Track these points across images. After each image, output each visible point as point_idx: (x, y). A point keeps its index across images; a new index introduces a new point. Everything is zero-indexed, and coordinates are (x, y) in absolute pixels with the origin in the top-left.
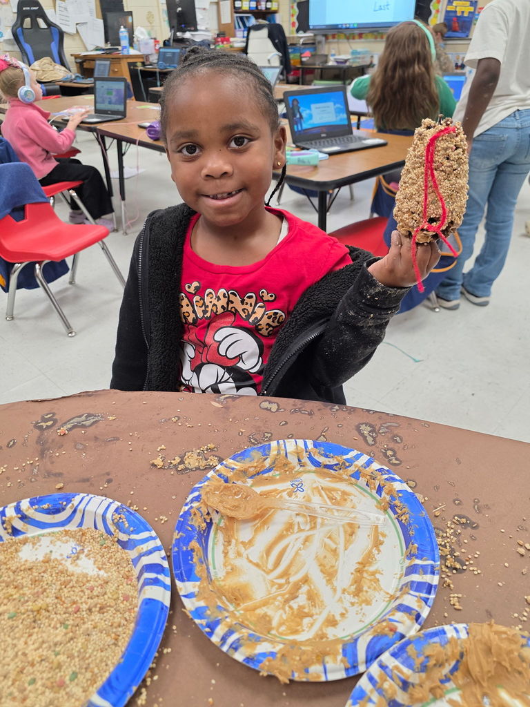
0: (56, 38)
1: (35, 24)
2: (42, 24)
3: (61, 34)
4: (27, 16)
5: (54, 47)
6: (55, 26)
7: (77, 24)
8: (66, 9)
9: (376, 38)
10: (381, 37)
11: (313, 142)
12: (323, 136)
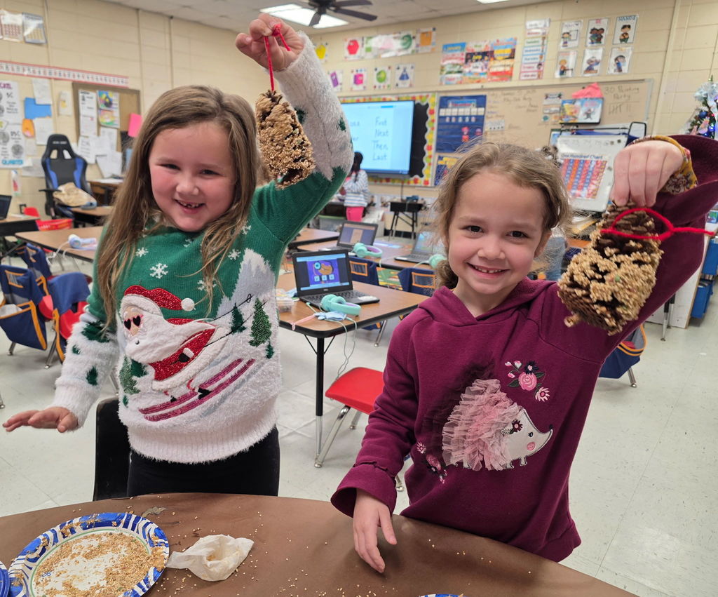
0: (80, 167)
1: (60, 155)
2: (67, 155)
3: (85, 164)
4: (55, 149)
5: (77, 175)
6: (79, 157)
7: (97, 156)
8: (88, 144)
9: (376, 181)
10: (381, 181)
11: (315, 296)
12: (325, 290)
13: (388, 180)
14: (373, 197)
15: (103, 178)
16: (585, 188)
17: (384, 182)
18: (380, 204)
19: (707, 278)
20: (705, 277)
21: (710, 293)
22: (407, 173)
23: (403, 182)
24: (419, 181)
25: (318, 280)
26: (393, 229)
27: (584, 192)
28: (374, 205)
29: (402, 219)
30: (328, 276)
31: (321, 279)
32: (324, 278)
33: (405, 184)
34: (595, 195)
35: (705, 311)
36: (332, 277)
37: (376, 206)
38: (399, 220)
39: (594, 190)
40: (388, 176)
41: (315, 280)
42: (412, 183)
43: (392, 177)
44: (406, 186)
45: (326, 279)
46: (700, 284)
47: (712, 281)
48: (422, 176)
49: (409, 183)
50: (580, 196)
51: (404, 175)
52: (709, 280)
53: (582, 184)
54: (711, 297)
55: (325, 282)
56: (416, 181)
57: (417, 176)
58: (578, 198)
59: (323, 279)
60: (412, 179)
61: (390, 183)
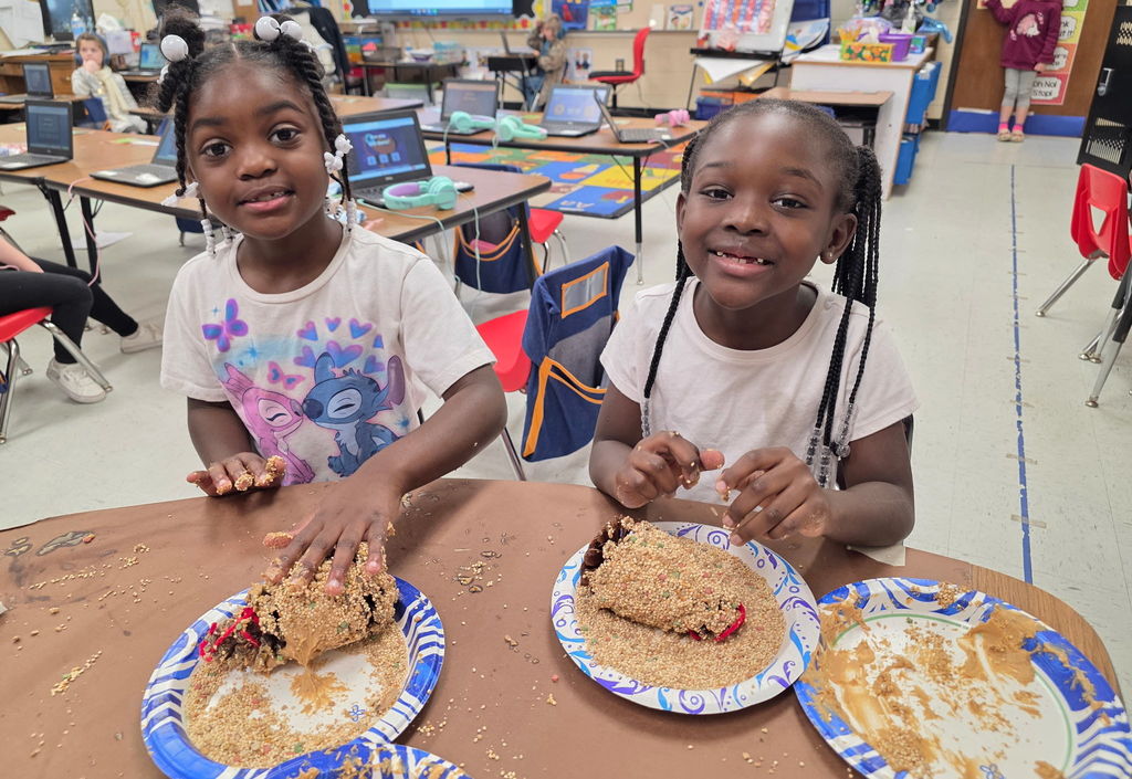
9: (465, 27)
10: (474, 27)
11: (372, 190)
12: (388, 179)
13: (483, 24)
14: (464, 52)
15: (13, 48)
16: (755, 18)
17: (479, 28)
18: (477, 63)
19: (911, 131)
20: (909, 128)
21: (916, 150)
22: (509, 12)
23: (506, 27)
24: (529, 24)
25: (375, 162)
26: (500, 99)
27: (754, 24)
28: (468, 64)
29: (510, 84)
30: (389, 155)
31: (378, 160)
32: (384, 158)
33: (511, 29)
34: (769, 27)
35: (910, 176)
36: (396, 157)
37: (471, 66)
38: (506, 86)
39: (767, 21)
40: (482, 18)
41: (370, 164)
42: (520, 28)
43: (489, 19)
44: (511, 33)
45: (387, 161)
46: (903, 139)
47: (917, 135)
48: (532, 15)
49: (514, 27)
50: (749, 29)
51: (507, 14)
52: (913, 134)
53: (751, 12)
54: (917, 155)
55: (386, 165)
56: (524, 24)
57: (525, 17)
58: (748, 33)
59: (382, 161)
60: (518, 22)
61: (487, 29)
